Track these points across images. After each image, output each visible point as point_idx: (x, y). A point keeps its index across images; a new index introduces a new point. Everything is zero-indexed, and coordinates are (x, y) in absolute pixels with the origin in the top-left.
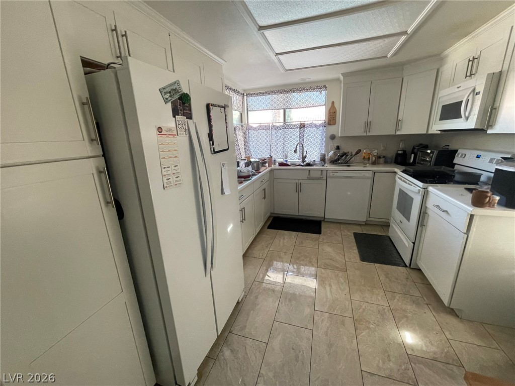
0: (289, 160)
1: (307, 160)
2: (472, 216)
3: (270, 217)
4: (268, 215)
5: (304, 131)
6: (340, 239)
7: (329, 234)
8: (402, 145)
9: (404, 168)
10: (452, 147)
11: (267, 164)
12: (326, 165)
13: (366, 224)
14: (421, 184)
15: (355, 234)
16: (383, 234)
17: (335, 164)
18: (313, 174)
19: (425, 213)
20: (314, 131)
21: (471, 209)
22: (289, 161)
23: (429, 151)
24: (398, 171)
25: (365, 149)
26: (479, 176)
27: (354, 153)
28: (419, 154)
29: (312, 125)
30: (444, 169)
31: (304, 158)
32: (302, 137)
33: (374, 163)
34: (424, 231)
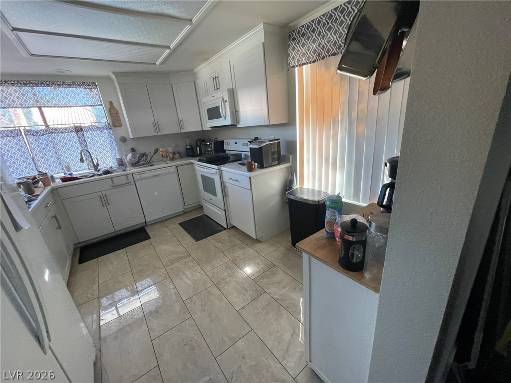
0: (74, 173)
1: (102, 167)
2: (250, 178)
3: (75, 249)
4: (72, 248)
5: (83, 135)
6: (171, 234)
7: (158, 235)
8: (188, 141)
9: (198, 158)
10: (220, 139)
11: (40, 183)
12: (128, 169)
13: (185, 213)
14: (216, 167)
15: (180, 224)
16: (201, 215)
17: (136, 166)
18: (117, 182)
19: (225, 186)
20: (98, 134)
21: (248, 174)
22: (75, 174)
23: (208, 143)
24: (195, 161)
25: (161, 148)
26: (241, 155)
27: (152, 153)
28: (202, 147)
29: (92, 128)
30: (221, 154)
31: (96, 167)
32: (83, 142)
33: (172, 159)
34: (228, 199)
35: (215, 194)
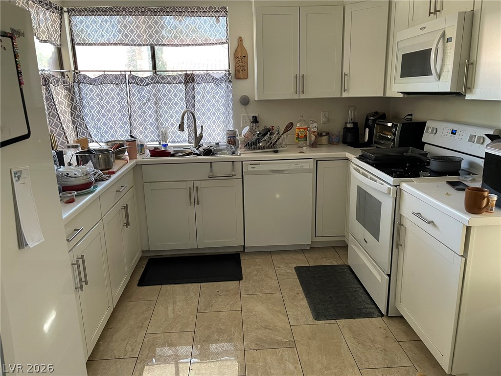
0: (170, 144)
1: (205, 143)
2: (468, 229)
3: (141, 259)
4: (138, 255)
5: (194, 89)
6: (276, 283)
7: (255, 278)
8: (351, 114)
9: (359, 151)
10: (418, 117)
11: (126, 153)
12: (239, 151)
13: (313, 248)
14: (390, 179)
15: (298, 269)
16: (340, 263)
17: (254, 149)
18: (218, 170)
19: (401, 225)
20: (212, 88)
21: (467, 218)
22: (171, 146)
23: (390, 125)
24: (352, 156)
25: (298, 122)
26: (459, 162)
27: (282, 129)
28: (376, 128)
29: (208, 78)
30: (412, 151)
31: (198, 139)
32: (191, 100)
33: (314, 145)
34: (401, 254)
35: (376, 234)
